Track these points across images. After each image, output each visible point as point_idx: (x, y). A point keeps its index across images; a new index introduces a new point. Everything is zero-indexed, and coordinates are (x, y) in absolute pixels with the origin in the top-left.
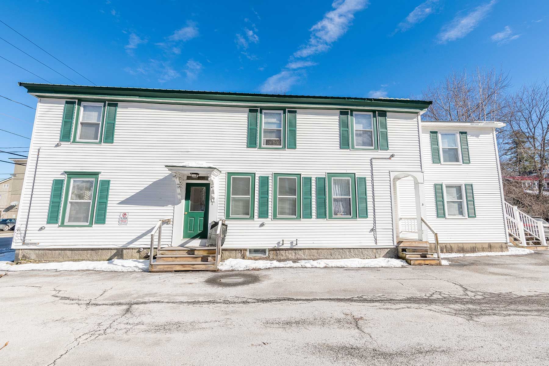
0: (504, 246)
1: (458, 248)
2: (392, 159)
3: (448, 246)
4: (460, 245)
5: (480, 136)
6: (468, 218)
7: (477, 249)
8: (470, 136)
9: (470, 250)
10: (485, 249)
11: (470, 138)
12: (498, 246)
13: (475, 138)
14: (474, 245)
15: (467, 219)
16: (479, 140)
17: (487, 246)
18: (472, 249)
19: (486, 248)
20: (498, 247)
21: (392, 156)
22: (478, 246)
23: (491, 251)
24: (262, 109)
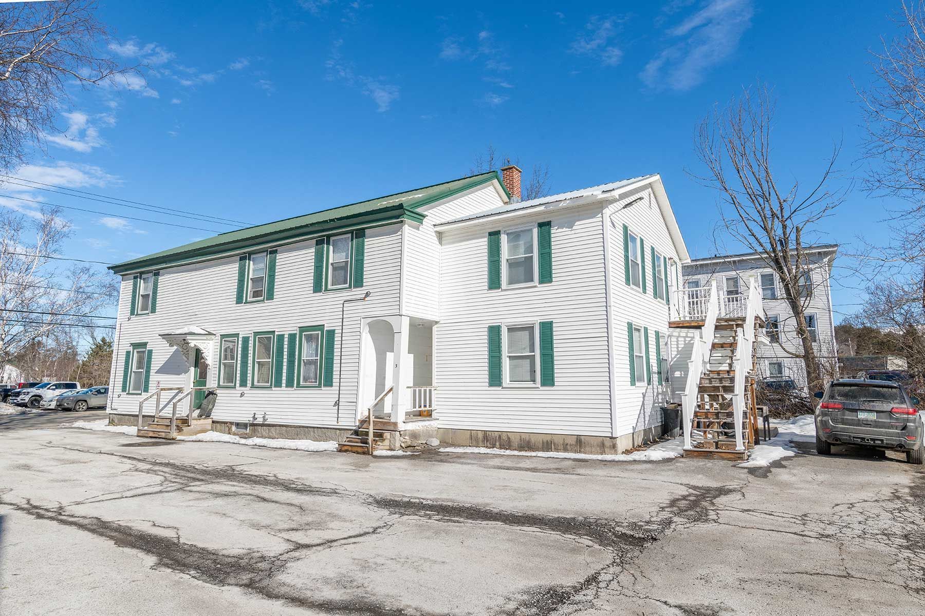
0: (608, 443)
1: (521, 441)
2: (367, 299)
3: (504, 437)
4: (523, 436)
5: (577, 223)
6: (540, 386)
7: (554, 444)
8: (556, 228)
9: (541, 446)
10: (568, 447)
11: (557, 231)
12: (594, 442)
13: (567, 229)
14: (549, 438)
15: (538, 388)
16: (573, 232)
17: (572, 441)
18: (545, 445)
19: (571, 445)
20: (595, 444)
21: (367, 295)
22: (556, 439)
23: (580, 452)
24: (250, 254)
